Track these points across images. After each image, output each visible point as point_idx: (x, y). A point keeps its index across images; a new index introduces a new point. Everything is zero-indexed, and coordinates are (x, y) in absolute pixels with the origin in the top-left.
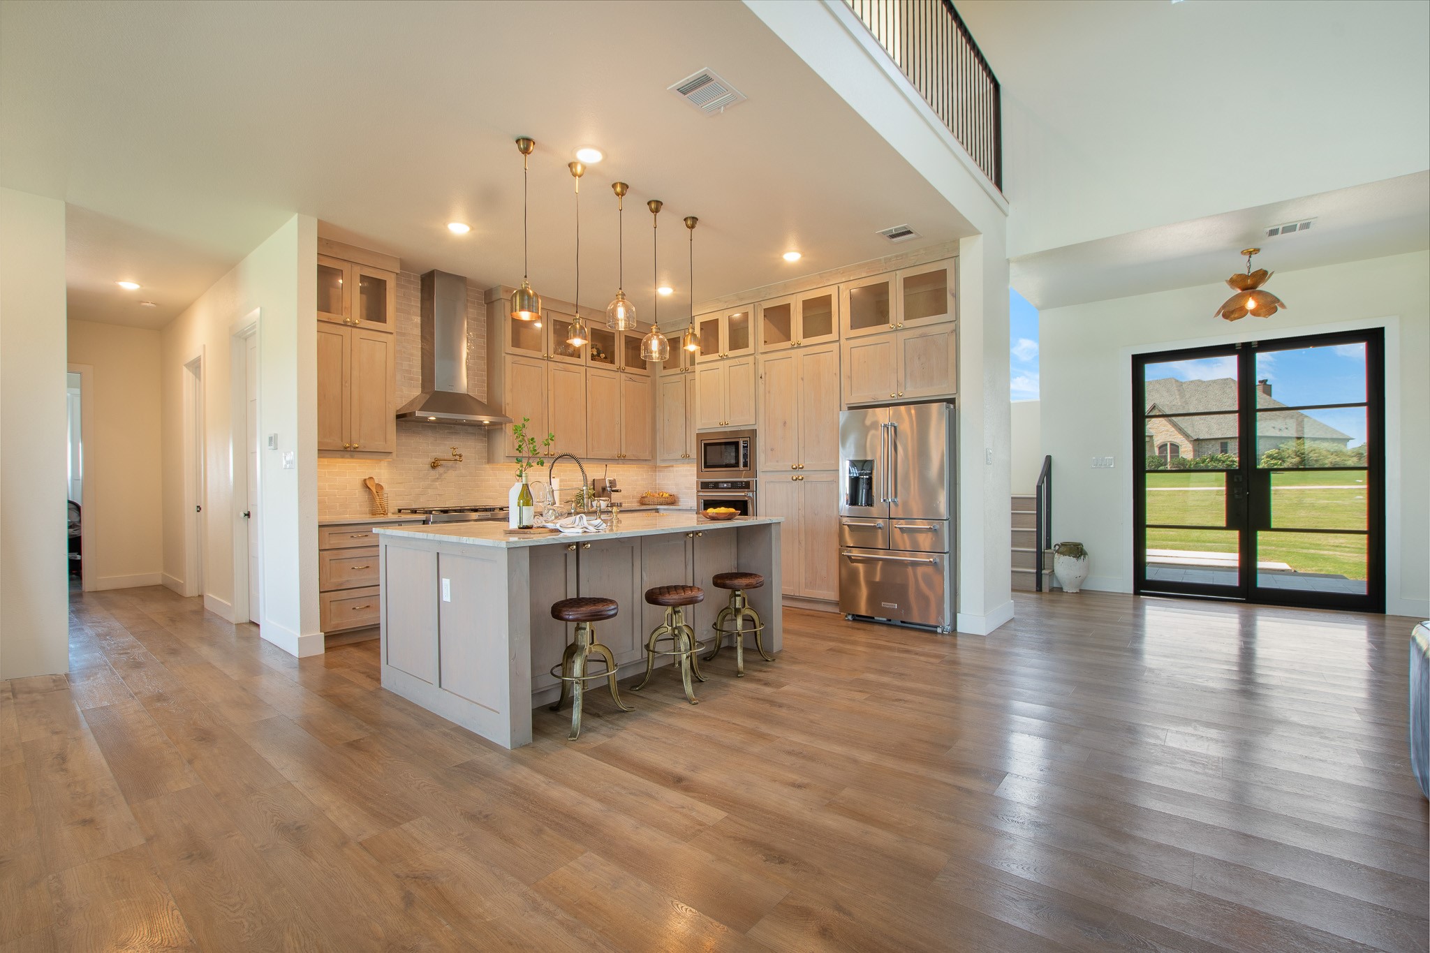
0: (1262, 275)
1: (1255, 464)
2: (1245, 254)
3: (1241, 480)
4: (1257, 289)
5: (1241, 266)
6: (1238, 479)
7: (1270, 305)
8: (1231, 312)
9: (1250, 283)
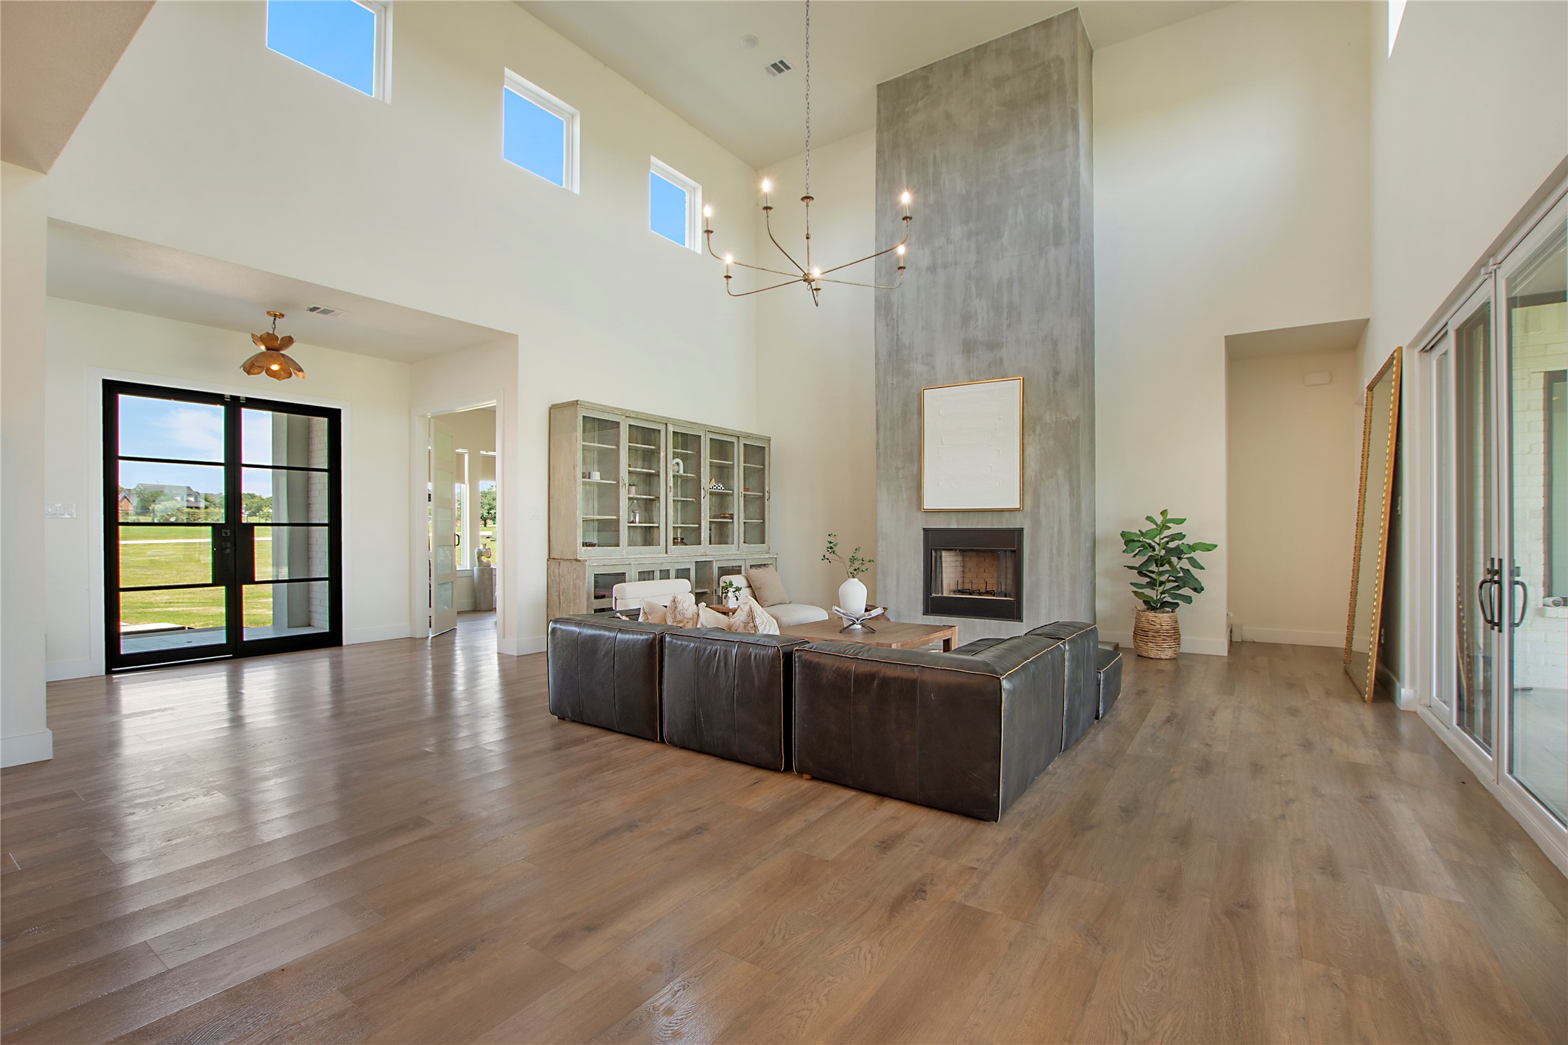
0: (289, 341)
1: (241, 520)
2: (271, 315)
3: (229, 534)
4: (281, 352)
5: (265, 326)
6: (226, 533)
7: (289, 369)
8: (251, 367)
9: (275, 345)
